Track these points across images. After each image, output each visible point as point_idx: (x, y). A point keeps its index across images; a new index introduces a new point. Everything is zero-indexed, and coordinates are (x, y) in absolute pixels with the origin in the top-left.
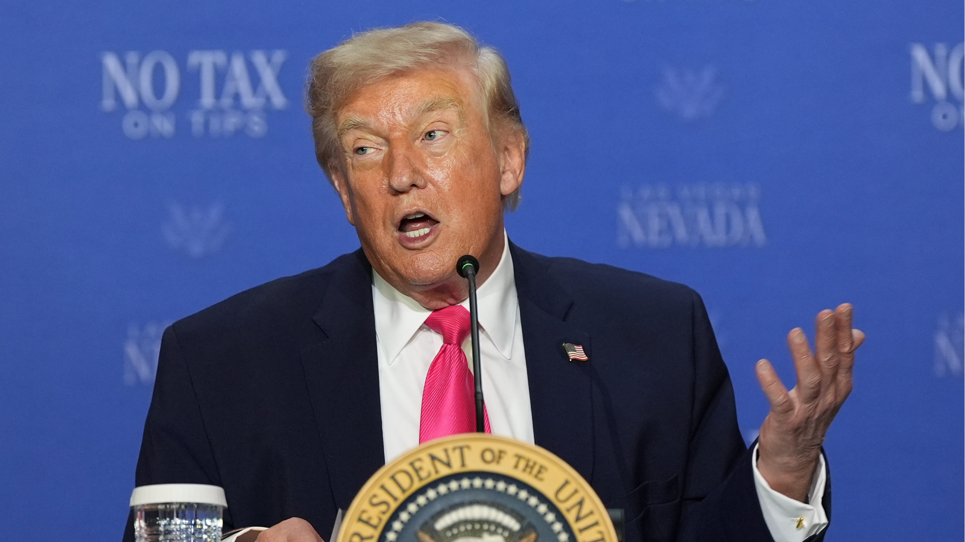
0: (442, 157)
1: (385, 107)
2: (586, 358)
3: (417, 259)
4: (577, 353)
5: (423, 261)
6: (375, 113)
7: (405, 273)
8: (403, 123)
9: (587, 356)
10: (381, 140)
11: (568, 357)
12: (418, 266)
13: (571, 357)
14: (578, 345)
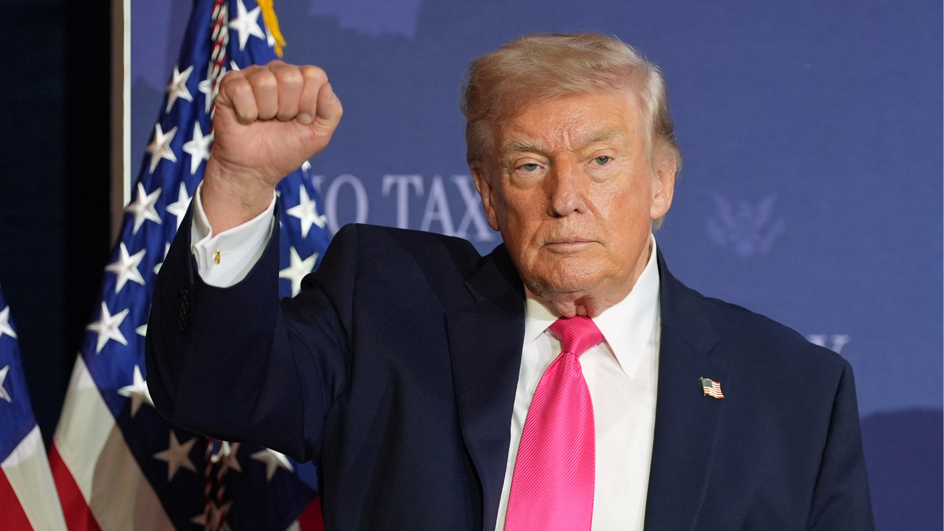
0: (604, 184)
1: (554, 129)
2: (722, 396)
3: (564, 263)
4: (713, 390)
5: (569, 265)
6: (544, 134)
7: (549, 278)
8: (570, 148)
9: (723, 394)
10: (544, 159)
11: (703, 391)
12: (564, 270)
13: (705, 392)
14: (717, 381)
